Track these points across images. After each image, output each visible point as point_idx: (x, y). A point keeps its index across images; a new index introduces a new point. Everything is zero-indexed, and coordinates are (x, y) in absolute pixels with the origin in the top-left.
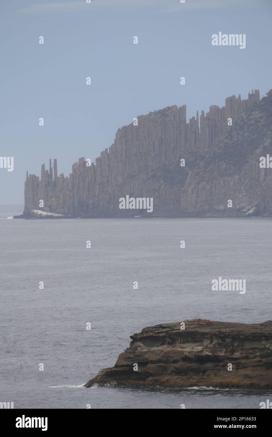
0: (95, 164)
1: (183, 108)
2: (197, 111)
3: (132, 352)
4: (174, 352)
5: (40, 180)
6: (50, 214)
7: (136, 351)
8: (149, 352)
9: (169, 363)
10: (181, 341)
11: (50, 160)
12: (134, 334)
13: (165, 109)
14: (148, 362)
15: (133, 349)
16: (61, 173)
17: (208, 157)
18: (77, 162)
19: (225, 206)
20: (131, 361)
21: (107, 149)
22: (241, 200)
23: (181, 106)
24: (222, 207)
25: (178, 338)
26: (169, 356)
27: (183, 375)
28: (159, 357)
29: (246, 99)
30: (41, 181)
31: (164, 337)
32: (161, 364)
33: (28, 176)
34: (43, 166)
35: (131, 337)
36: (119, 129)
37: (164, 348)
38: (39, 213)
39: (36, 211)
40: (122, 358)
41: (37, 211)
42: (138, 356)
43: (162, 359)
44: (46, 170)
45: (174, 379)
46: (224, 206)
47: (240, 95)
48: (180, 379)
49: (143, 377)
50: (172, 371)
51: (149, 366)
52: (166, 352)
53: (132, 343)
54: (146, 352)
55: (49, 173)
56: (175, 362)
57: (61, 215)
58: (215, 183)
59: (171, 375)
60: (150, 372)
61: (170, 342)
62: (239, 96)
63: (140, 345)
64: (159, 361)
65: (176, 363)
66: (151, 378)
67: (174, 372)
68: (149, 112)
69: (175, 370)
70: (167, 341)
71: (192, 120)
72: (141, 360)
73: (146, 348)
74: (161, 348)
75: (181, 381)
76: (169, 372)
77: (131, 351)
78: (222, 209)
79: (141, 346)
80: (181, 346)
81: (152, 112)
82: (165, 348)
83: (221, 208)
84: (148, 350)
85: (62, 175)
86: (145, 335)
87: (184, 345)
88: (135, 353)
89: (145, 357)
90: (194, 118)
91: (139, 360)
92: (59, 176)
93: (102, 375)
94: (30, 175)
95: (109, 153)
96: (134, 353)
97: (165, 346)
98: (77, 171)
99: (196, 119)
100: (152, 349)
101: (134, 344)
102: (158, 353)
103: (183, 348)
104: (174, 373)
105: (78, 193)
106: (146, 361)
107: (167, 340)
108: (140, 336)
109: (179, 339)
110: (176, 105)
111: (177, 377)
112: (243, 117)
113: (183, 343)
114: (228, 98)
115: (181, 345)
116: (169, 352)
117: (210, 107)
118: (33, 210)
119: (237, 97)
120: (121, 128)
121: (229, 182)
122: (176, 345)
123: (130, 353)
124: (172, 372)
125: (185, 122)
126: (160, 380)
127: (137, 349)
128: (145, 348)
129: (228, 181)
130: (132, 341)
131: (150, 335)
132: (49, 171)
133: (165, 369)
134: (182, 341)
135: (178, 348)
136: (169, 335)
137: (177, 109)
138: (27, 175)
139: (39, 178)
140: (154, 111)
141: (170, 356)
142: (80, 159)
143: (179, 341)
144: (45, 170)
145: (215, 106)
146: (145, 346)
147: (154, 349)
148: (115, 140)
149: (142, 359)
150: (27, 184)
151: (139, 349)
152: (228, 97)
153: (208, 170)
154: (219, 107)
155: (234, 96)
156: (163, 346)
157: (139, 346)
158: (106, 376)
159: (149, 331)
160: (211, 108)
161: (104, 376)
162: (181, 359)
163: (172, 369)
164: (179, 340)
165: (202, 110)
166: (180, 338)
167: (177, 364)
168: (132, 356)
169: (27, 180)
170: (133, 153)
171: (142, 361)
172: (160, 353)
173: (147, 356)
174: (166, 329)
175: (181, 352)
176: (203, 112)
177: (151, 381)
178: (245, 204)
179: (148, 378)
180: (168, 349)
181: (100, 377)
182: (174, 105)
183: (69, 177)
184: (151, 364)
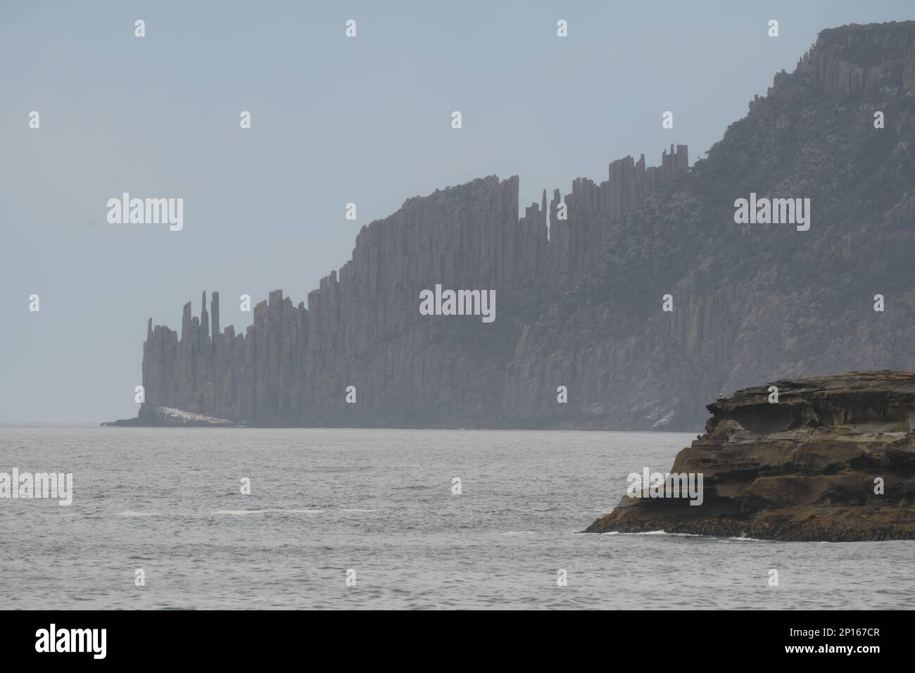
0: (306, 307)
1: (513, 183)
2: (545, 191)
3: (714, 446)
4: (831, 445)
5: (179, 338)
6: (199, 417)
7: (724, 444)
8: (760, 444)
9: (816, 473)
10: (846, 415)
11: (204, 294)
12: (719, 400)
13: (470, 184)
14: (757, 471)
15: (714, 438)
16: (228, 325)
17: (569, 294)
18: (265, 301)
19: (605, 407)
20: (712, 468)
21: (334, 273)
22: (642, 393)
23: (507, 178)
24: (599, 408)
25: (838, 409)
26: (816, 456)
27: (853, 505)
28: (788, 458)
29: (656, 166)
30: (181, 341)
31: (801, 407)
32: (792, 476)
33: (153, 330)
34: (187, 308)
35: (711, 408)
36: (364, 227)
37: (801, 436)
38: (175, 416)
39: (167, 409)
40: (687, 460)
41: (171, 410)
42: (731, 455)
43: (796, 463)
44: (194, 317)
45: (829, 513)
46: (603, 406)
47: (643, 156)
48: (846, 514)
49: (742, 511)
50: (823, 494)
51: (761, 480)
52: (806, 445)
53: (713, 423)
54: (752, 445)
55: (200, 325)
56: (831, 470)
57: (225, 420)
58: (583, 353)
59: (820, 505)
60: (764, 495)
61: (816, 420)
62: (640, 157)
63: (735, 428)
64: (789, 468)
65: (834, 473)
66: (765, 513)
67: (829, 495)
68: (434, 191)
69: (831, 492)
70: (806, 419)
71: (532, 210)
72: (740, 465)
73: (751, 435)
74: (792, 435)
75: (848, 520)
76: (815, 498)
77: (711, 442)
78: (599, 413)
79: (738, 430)
80: (848, 429)
81: (440, 190)
82: (804, 435)
83: (597, 410)
84: (758, 439)
85: (230, 330)
86: (748, 403)
87: (855, 427)
88: (721, 448)
89: (752, 457)
90: (535, 206)
91: (732, 465)
92: (222, 331)
93: (632, 506)
94: (157, 327)
95: (338, 281)
96: (718, 447)
97: (803, 431)
98: (266, 321)
99: (540, 209)
100: (770, 438)
101: (720, 424)
102: (786, 446)
103: (852, 435)
104: (828, 501)
105: (267, 371)
106: (753, 467)
107: (808, 415)
108: (734, 405)
109: (841, 411)
110: (495, 176)
111: (836, 509)
112: (650, 205)
113: (854, 422)
114: (616, 163)
115: (846, 426)
116: (816, 444)
117: (574, 182)
118: (162, 408)
119: (636, 160)
120: (367, 226)
121: (615, 351)
122: (834, 428)
123: (707, 448)
124: (823, 498)
125: (516, 215)
126: (791, 516)
127: (728, 439)
128: (747, 437)
129: (612, 350)
130: (711, 419)
131: (762, 402)
132: (200, 319)
133: (804, 489)
134: (849, 418)
135: (840, 435)
136: (814, 400)
137: (498, 183)
138: (150, 326)
139: (178, 333)
140: (444, 189)
141: (820, 453)
142: (272, 295)
143: (843, 418)
144: (192, 316)
145: (585, 179)
146: (747, 431)
147: (772, 437)
148: (353, 253)
149: (740, 462)
150: (149, 347)
151: (732, 439)
152: (617, 159)
153: (568, 322)
154: (594, 183)
155: (629, 159)
156: (797, 431)
157: (733, 431)
158: (642, 510)
159: (757, 394)
160: (576, 184)
161: (637, 509)
162: (847, 462)
163: (824, 488)
164: (843, 414)
165: (556, 188)
166: (844, 409)
167: (839, 476)
168: (713, 455)
169: (148, 338)
170: (394, 284)
171: (742, 469)
172: (791, 448)
173: (755, 455)
174: (803, 390)
175: (848, 443)
176: (557, 193)
177: (766, 520)
178: (652, 403)
179: (759, 513)
180: (811, 437)
181: (624, 512)
182: (492, 175)
183: (245, 334)
184: (766, 475)
